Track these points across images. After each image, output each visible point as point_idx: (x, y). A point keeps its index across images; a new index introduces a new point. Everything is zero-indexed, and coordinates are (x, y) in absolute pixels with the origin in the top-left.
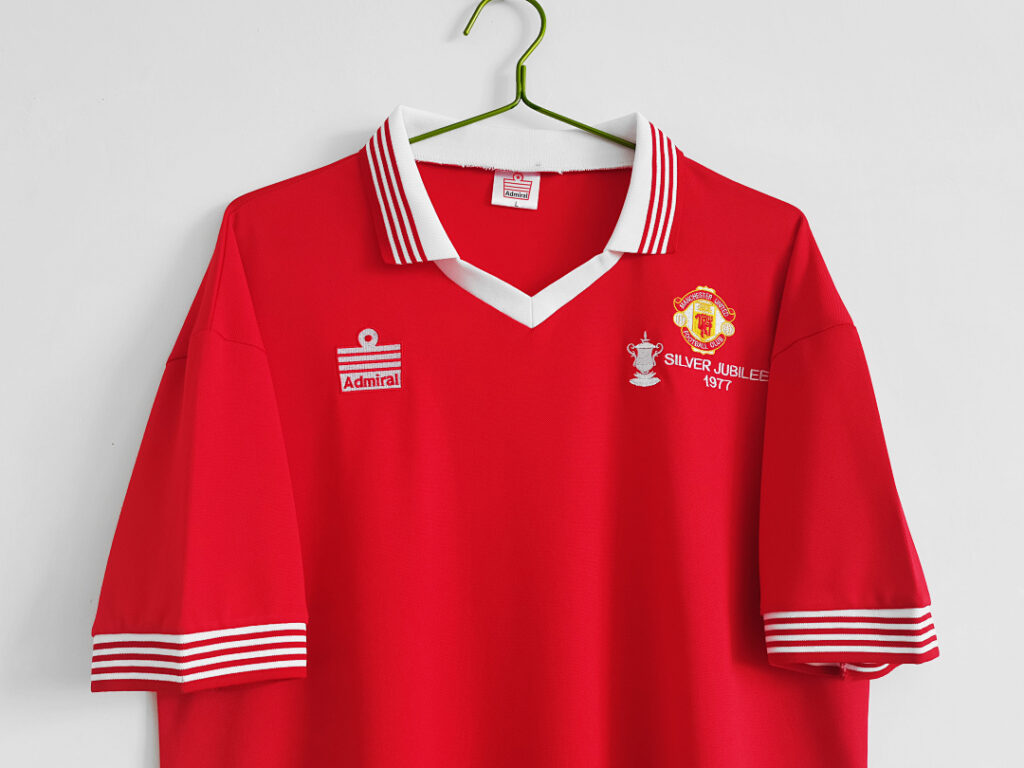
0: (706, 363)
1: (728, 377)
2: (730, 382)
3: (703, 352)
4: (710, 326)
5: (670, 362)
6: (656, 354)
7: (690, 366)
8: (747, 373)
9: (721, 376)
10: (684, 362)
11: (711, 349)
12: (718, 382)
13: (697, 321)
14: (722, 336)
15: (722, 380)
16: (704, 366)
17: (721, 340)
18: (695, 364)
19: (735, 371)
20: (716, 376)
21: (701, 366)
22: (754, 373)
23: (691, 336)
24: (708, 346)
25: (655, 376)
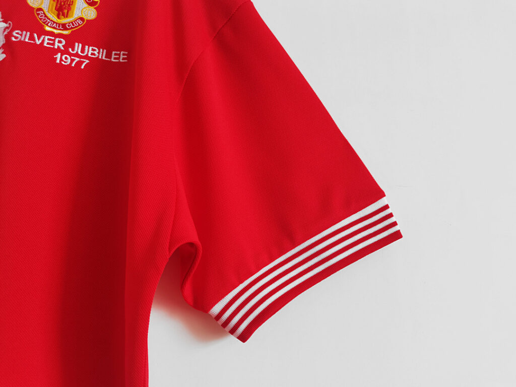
0: (60, 42)
1: (86, 57)
2: (87, 61)
3: (56, 31)
4: (69, 9)
5: (16, 38)
6: (6, 33)
7: (38, 42)
8: (109, 55)
9: (77, 55)
10: (32, 38)
11: (66, 29)
12: (72, 60)
13: (55, 4)
14: (82, 19)
15: (77, 59)
16: (57, 44)
17: (80, 22)
18: (46, 41)
19: (96, 53)
20: (71, 55)
21: (53, 44)
22: (115, 54)
23: (46, 16)
24: (64, 27)
25: (3, 53)
